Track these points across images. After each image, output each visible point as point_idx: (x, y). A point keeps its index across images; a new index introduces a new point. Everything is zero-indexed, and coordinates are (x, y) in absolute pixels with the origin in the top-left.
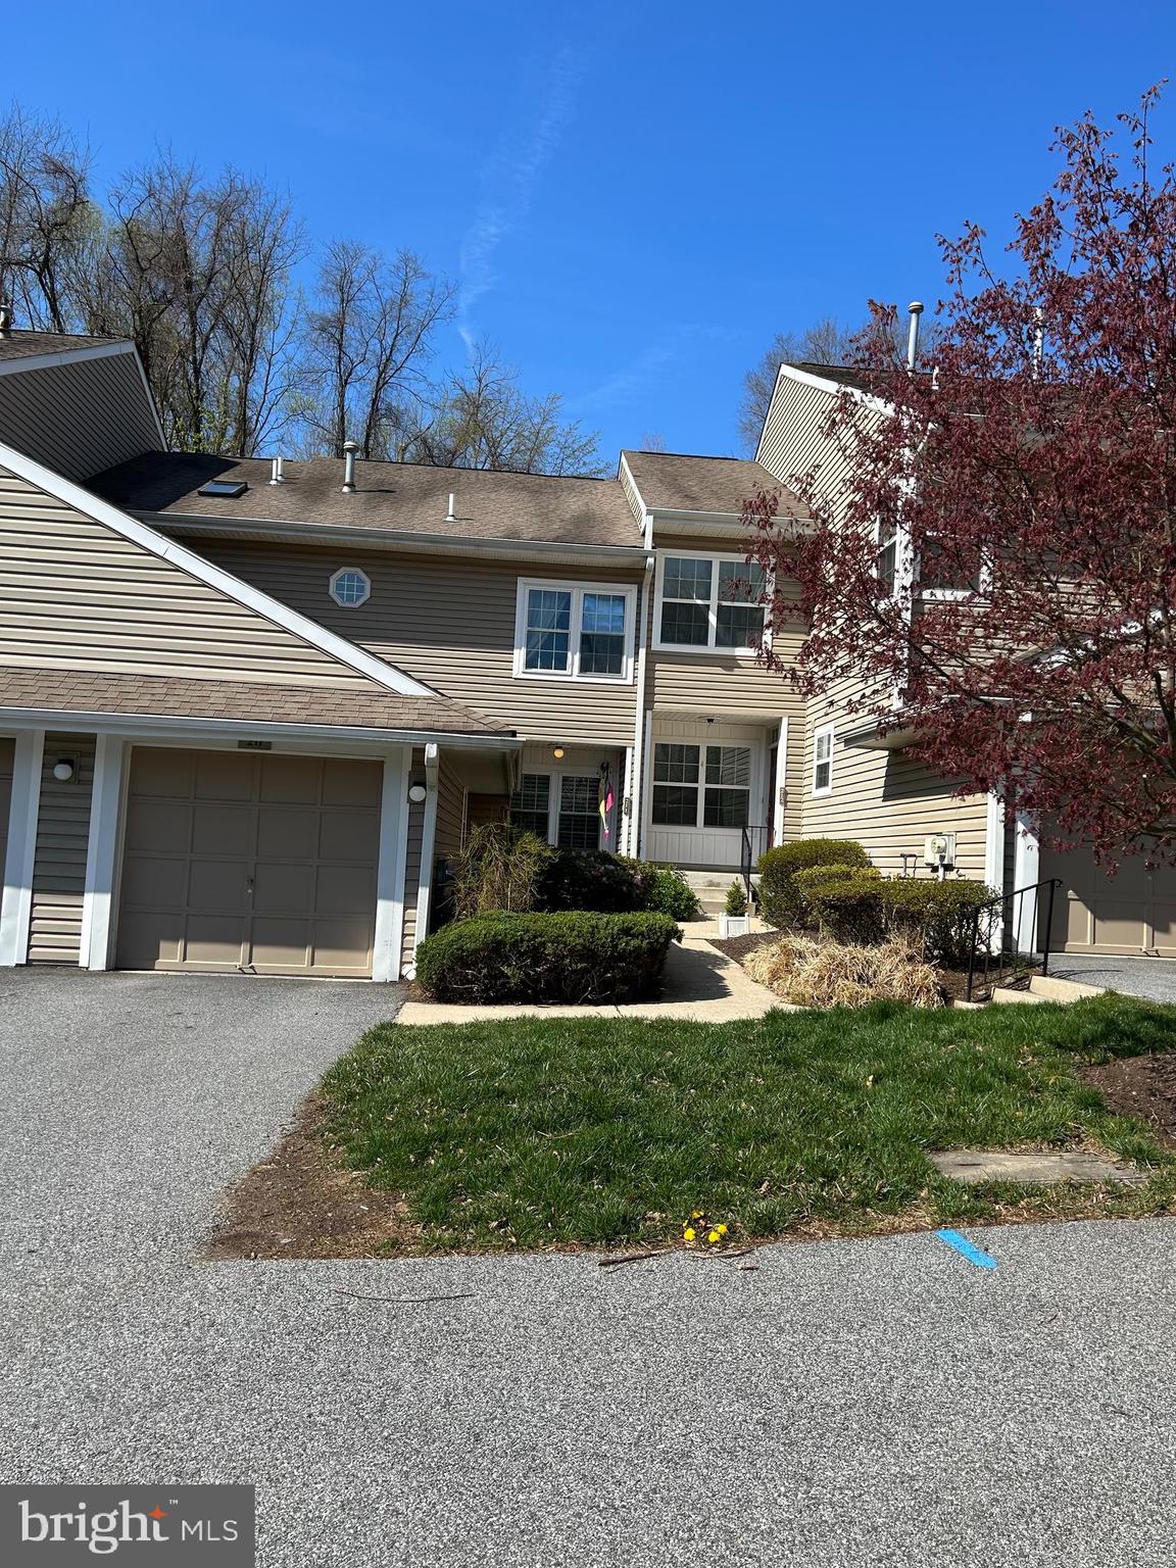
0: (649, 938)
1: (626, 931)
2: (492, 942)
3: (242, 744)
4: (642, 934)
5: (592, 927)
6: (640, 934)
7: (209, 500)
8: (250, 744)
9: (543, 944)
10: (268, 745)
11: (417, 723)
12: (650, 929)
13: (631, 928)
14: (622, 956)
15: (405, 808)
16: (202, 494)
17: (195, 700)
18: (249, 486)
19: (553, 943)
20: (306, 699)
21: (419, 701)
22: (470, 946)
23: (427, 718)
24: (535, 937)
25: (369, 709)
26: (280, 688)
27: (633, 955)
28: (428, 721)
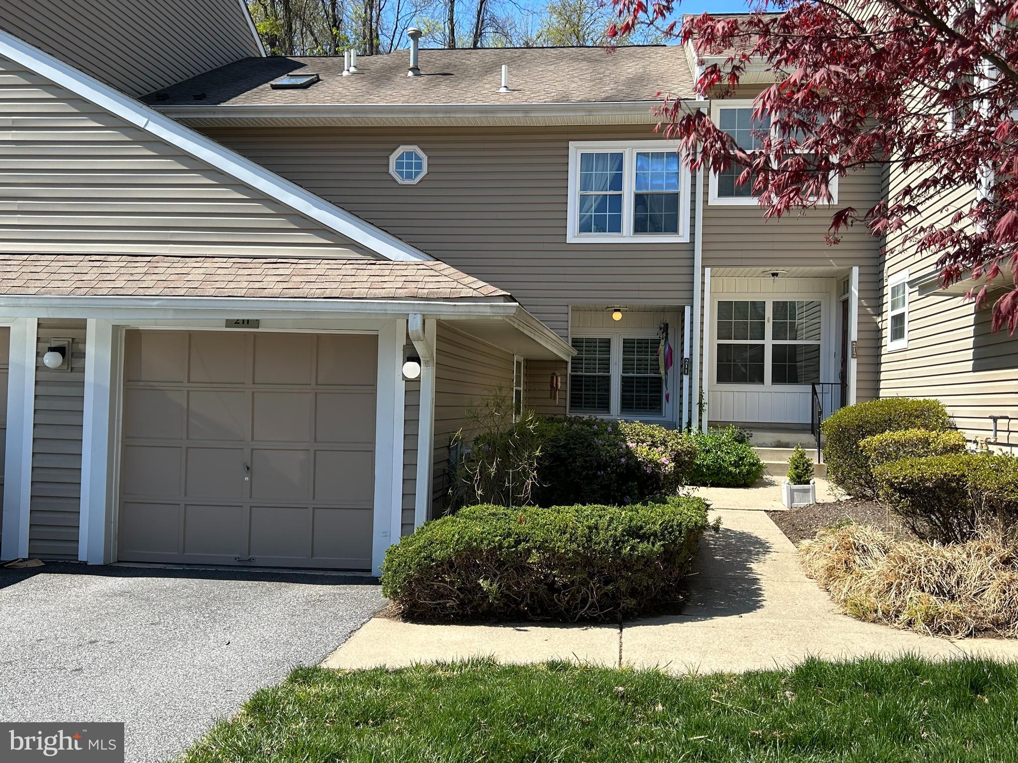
0: (664, 539)
1: (635, 532)
2: (465, 549)
3: (230, 323)
4: (655, 534)
5: (589, 527)
6: (652, 534)
7: (279, 92)
8: (237, 323)
9: (528, 551)
10: (256, 323)
11: (400, 291)
12: (667, 527)
13: (641, 528)
14: (627, 564)
15: (400, 387)
16: (275, 87)
17: (173, 277)
18: (321, 78)
19: (538, 549)
20: (288, 272)
21: (410, 267)
22: (439, 554)
23: (413, 285)
24: (518, 542)
25: (353, 279)
26: (265, 261)
27: (643, 561)
28: (412, 289)
